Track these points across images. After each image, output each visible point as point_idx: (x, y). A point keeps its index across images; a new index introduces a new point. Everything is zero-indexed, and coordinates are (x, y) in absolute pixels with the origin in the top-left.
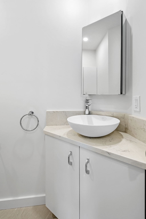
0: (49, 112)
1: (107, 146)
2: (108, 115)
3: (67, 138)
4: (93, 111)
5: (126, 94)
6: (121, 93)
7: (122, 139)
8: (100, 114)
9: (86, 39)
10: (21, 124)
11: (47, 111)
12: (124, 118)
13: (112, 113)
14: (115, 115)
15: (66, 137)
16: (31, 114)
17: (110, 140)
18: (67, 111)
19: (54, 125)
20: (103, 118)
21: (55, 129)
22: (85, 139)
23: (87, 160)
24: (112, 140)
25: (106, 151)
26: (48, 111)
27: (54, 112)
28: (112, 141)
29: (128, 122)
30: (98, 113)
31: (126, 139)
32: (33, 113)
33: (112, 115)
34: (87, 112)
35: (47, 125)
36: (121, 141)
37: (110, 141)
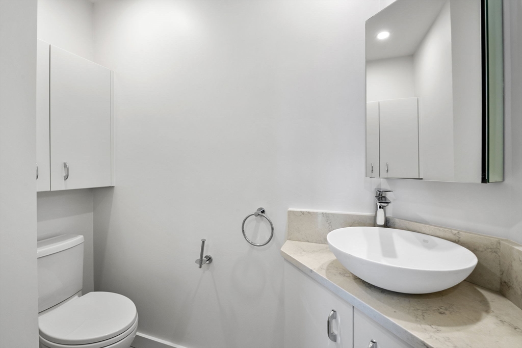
0: (293, 212)
1: (428, 327)
2: (442, 234)
3: (326, 279)
4: (397, 220)
5: (507, 181)
6: (485, 179)
7: (484, 314)
8: (418, 230)
9: (383, 35)
10: (243, 231)
11: (291, 209)
12: (495, 252)
13: (455, 232)
14: (464, 237)
15: (323, 274)
16: (260, 214)
17: (441, 310)
18: (332, 214)
19: (303, 241)
20: (425, 241)
21: (304, 251)
22: (369, 291)
23: (371, 344)
24: (446, 310)
25: (422, 339)
26: (290, 211)
27: (303, 213)
28: (447, 312)
29: (511, 266)
30: (411, 226)
31: (497, 317)
32: (263, 212)
33: (456, 238)
34: (381, 220)
35: (290, 239)
36: (477, 319)
37: (441, 313)
